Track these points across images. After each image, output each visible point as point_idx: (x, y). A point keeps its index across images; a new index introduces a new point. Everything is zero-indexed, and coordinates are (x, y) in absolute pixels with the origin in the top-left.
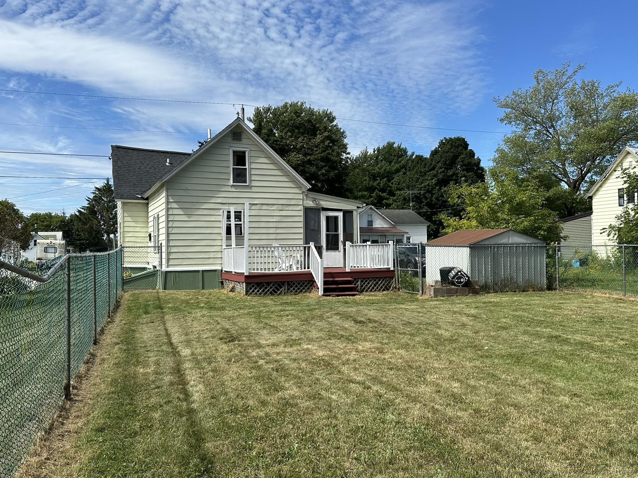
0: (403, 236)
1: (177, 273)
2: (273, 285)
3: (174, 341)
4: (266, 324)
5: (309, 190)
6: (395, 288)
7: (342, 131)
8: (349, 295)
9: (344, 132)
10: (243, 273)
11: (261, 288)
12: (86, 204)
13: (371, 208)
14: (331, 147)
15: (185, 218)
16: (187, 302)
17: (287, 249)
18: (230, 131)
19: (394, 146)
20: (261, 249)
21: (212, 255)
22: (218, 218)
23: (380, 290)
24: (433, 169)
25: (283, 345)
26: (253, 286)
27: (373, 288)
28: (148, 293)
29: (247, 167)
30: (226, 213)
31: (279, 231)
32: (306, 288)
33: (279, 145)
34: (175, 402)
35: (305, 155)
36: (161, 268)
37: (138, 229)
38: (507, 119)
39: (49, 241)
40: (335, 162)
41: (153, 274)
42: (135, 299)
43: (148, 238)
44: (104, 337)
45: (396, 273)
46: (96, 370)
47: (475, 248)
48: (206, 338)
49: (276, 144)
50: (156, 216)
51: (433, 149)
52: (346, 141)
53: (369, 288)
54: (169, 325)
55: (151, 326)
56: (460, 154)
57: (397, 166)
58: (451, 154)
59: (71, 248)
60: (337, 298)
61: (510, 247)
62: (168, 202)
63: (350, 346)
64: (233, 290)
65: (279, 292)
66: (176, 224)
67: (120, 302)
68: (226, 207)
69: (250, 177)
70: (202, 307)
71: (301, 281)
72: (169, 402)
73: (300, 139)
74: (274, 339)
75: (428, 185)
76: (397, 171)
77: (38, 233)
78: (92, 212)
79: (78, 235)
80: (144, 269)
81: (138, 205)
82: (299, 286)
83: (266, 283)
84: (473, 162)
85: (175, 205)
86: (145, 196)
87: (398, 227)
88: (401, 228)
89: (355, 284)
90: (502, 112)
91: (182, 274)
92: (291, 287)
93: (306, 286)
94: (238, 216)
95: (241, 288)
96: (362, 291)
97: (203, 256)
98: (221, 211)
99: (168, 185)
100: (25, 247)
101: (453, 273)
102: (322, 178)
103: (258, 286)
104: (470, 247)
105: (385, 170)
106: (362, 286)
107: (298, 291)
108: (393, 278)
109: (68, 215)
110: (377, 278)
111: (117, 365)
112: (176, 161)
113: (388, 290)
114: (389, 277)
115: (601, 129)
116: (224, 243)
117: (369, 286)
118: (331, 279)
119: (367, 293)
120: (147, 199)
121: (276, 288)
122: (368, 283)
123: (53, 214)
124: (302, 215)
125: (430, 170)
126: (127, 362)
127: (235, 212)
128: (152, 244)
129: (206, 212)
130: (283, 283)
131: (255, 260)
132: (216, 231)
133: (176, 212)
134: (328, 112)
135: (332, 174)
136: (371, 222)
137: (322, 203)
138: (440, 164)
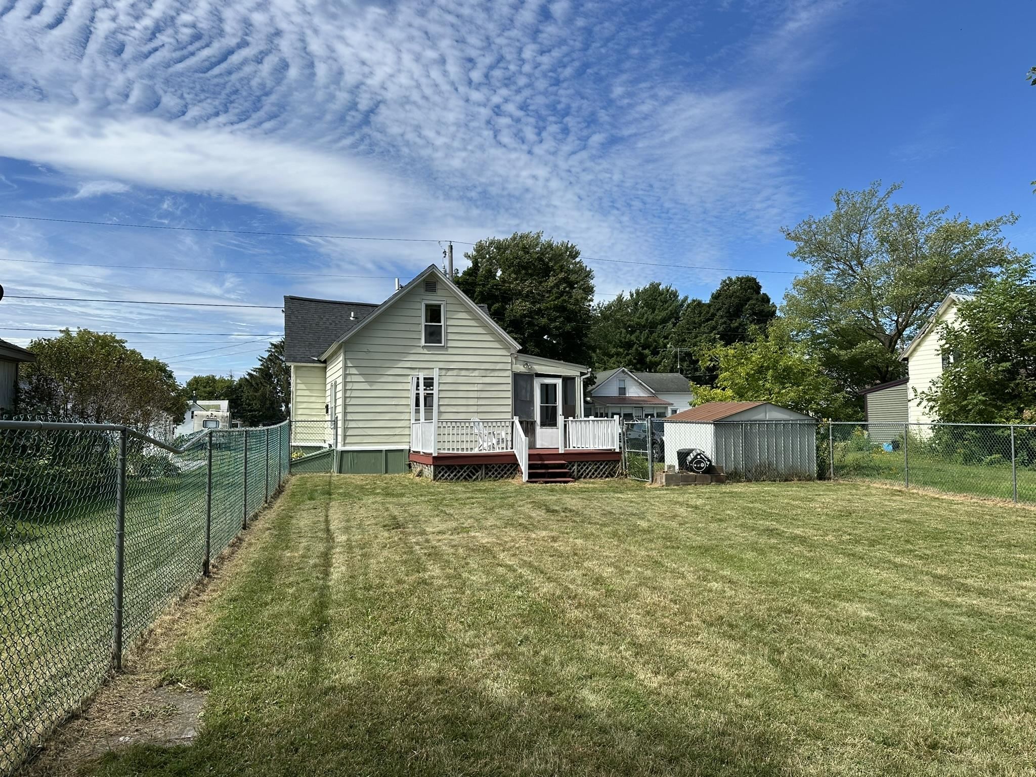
0: (666, 408)
1: (355, 454)
2: (468, 469)
3: (332, 527)
4: (442, 511)
5: (519, 351)
6: (622, 474)
7: (588, 269)
8: (560, 482)
9: (590, 271)
10: (431, 454)
11: (452, 473)
12: (258, 365)
13: (623, 371)
14: (568, 292)
15: (366, 386)
16: (362, 488)
17: (490, 424)
18: (421, 281)
19: (661, 287)
20: (454, 424)
21: (397, 431)
22: (406, 387)
23: (602, 476)
24: (711, 319)
25: (450, 532)
26: (443, 469)
27: (593, 474)
28: (320, 477)
29: (442, 323)
30: (415, 380)
31: (481, 402)
32: (508, 473)
33: (500, 289)
34: (313, 581)
35: (533, 303)
36: (336, 447)
37: (313, 399)
38: (800, 255)
39: (209, 413)
40: (573, 312)
41: (329, 454)
42: (304, 482)
43: (325, 410)
44: (256, 523)
45: (623, 455)
46: (241, 553)
47: (721, 425)
48: (368, 525)
49: (497, 289)
50: (333, 383)
51: (714, 291)
52: (592, 282)
53: (588, 474)
54: (331, 511)
55: (311, 513)
56: (749, 299)
57: (664, 314)
58: (737, 300)
59: (239, 422)
60: (544, 485)
61: (767, 424)
62: (346, 367)
63: (522, 535)
64: (420, 474)
65: (474, 477)
66: (355, 394)
67: (284, 487)
68: (415, 373)
69: (446, 335)
70: (378, 494)
71: (502, 464)
72: (307, 580)
73: (527, 283)
74: (443, 527)
76: (664, 321)
77: (198, 402)
78: (266, 375)
79: (249, 405)
80: (320, 448)
81: (313, 369)
82: (499, 470)
83: (458, 466)
84: (766, 310)
85: (354, 371)
86: (323, 358)
87: (660, 397)
88: (665, 398)
89: (570, 469)
90: (793, 246)
91: (361, 454)
92: (490, 471)
93: (508, 470)
94: (429, 383)
95: (429, 471)
96: (580, 478)
97: (387, 432)
98: (410, 377)
99: (347, 347)
100: (179, 420)
101: (692, 456)
102: (555, 332)
103: (449, 470)
104: (714, 424)
105: (647, 319)
106: (579, 471)
107: (499, 476)
108: (618, 461)
109: (236, 379)
110: (598, 461)
111: (264, 549)
112: (361, 314)
113: (612, 476)
114: (615, 461)
115: (921, 269)
116: (413, 416)
117: (588, 471)
118: (540, 462)
119: (586, 480)
120: (325, 362)
121: (471, 472)
122: (587, 468)
123: (217, 378)
124: (510, 382)
125: (708, 320)
126: (275, 547)
127: (425, 379)
128: (328, 418)
129: (391, 379)
130: (480, 466)
131: (446, 438)
132: (404, 402)
133: (355, 378)
134: (569, 246)
135: (568, 327)
136: (622, 390)
137: (536, 367)
138: (720, 313)
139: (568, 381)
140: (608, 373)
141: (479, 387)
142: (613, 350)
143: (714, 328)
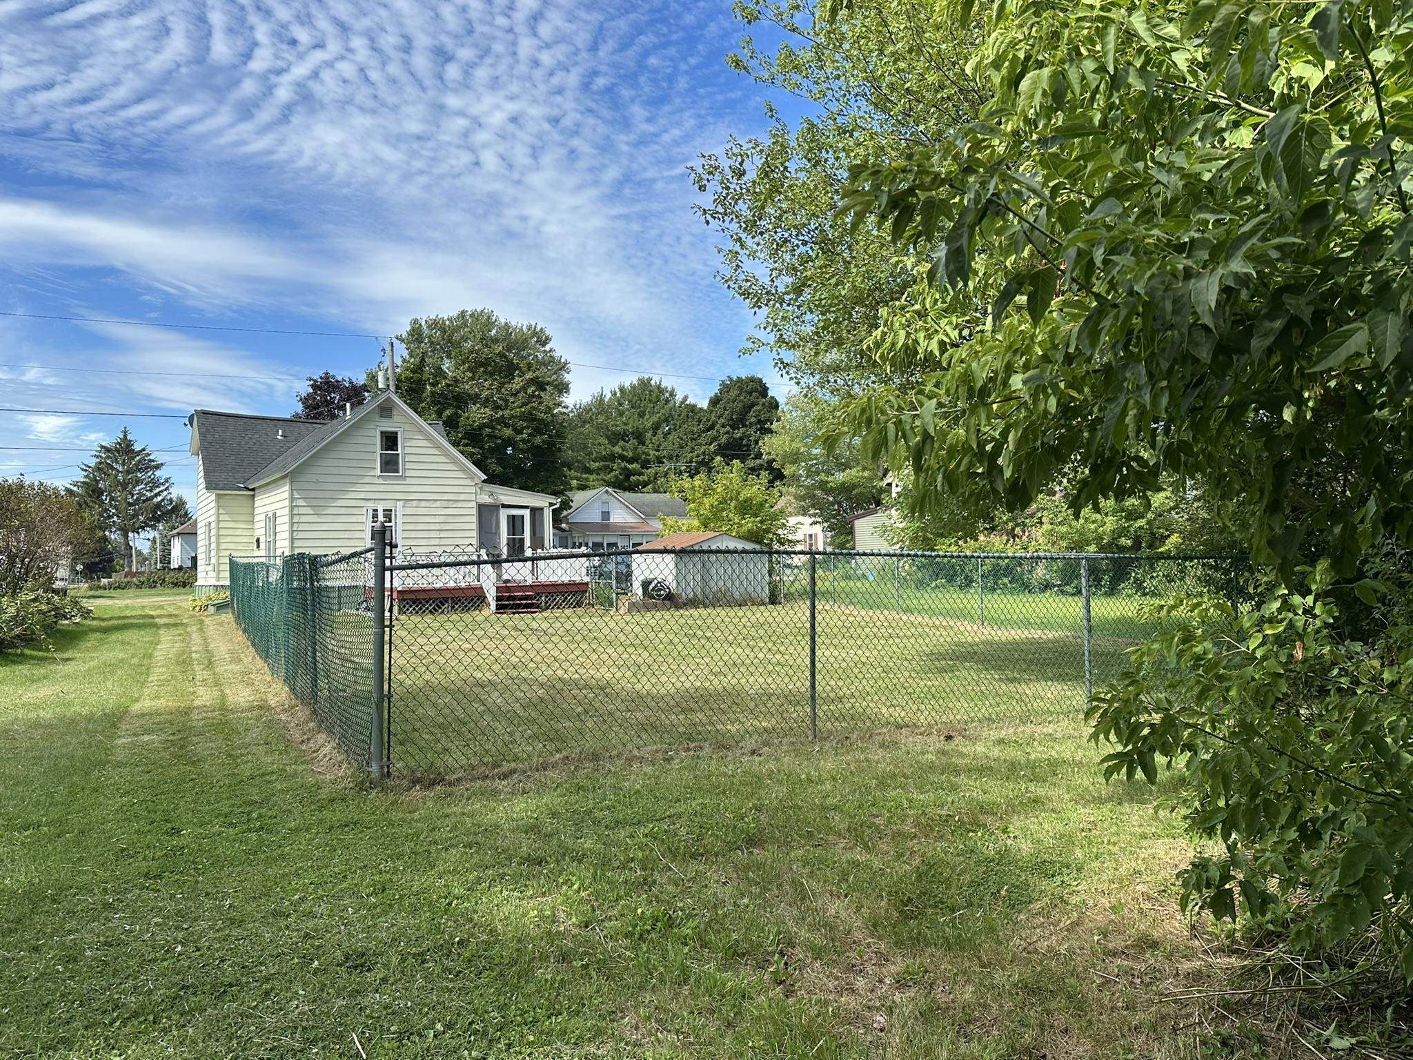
2: (434, 602)
5: (484, 481)
6: (589, 604)
7: (562, 360)
8: (529, 613)
9: (565, 363)
10: (396, 588)
11: (417, 606)
13: (607, 492)
14: (538, 397)
15: (316, 519)
18: (376, 407)
19: (651, 384)
22: (363, 519)
23: (569, 607)
24: (712, 428)
26: (407, 603)
29: (400, 451)
30: (370, 512)
31: (443, 534)
32: (475, 605)
33: (452, 391)
35: (495, 410)
37: (239, 532)
40: (542, 421)
43: (255, 545)
45: (590, 586)
47: (682, 555)
50: (270, 514)
51: (712, 395)
52: (567, 377)
53: (555, 605)
56: (753, 405)
58: (740, 405)
60: (513, 616)
62: (292, 499)
65: (441, 610)
66: (302, 527)
68: (372, 505)
69: (404, 465)
71: (469, 597)
73: (486, 384)
75: (704, 453)
76: (656, 427)
81: (239, 497)
82: (466, 603)
83: (423, 599)
85: (301, 502)
86: (250, 486)
87: (651, 523)
89: (538, 600)
92: (457, 604)
93: (475, 603)
94: (388, 515)
96: (547, 608)
98: (365, 509)
99: (293, 476)
101: (654, 584)
102: (521, 445)
103: (415, 603)
104: (676, 554)
106: (547, 602)
107: (465, 609)
108: (586, 592)
110: (566, 592)
112: (292, 432)
113: (579, 607)
114: (582, 592)
117: (555, 602)
118: (507, 594)
119: (553, 611)
120: (253, 490)
121: (437, 605)
122: (555, 599)
124: (475, 513)
125: (708, 430)
127: (384, 510)
128: (261, 553)
129: (343, 511)
130: (447, 600)
132: (358, 535)
133: (302, 511)
134: (538, 329)
135: (538, 440)
136: (606, 515)
137: (501, 497)
138: (722, 420)
139: (536, 512)
140: (588, 494)
141: (442, 519)
142: (595, 465)
143: (715, 439)
